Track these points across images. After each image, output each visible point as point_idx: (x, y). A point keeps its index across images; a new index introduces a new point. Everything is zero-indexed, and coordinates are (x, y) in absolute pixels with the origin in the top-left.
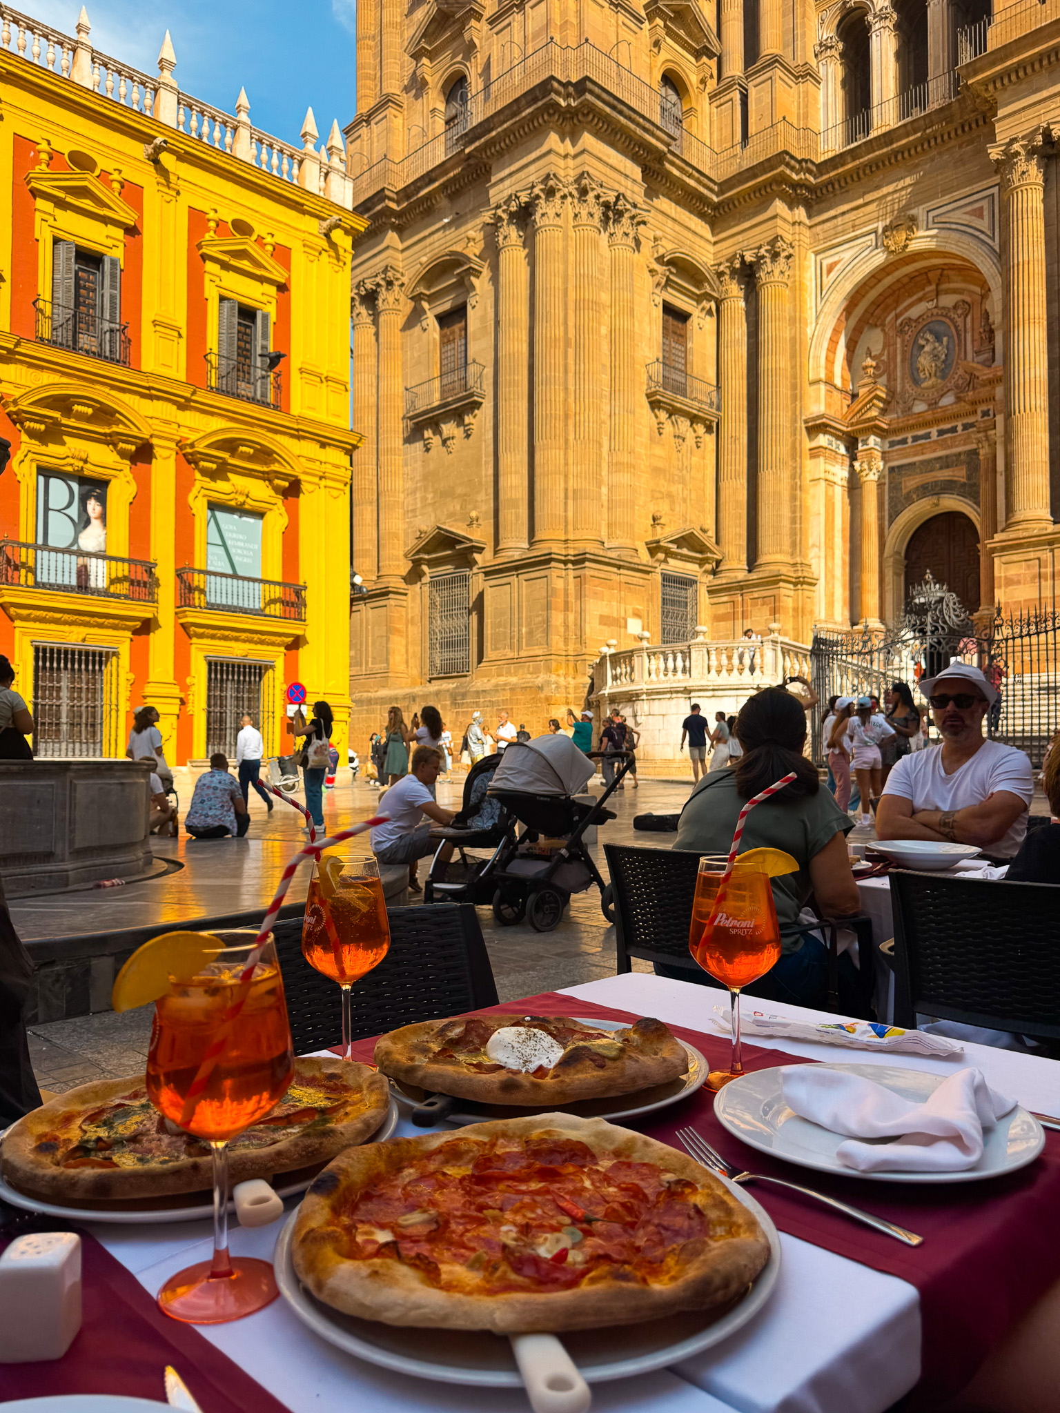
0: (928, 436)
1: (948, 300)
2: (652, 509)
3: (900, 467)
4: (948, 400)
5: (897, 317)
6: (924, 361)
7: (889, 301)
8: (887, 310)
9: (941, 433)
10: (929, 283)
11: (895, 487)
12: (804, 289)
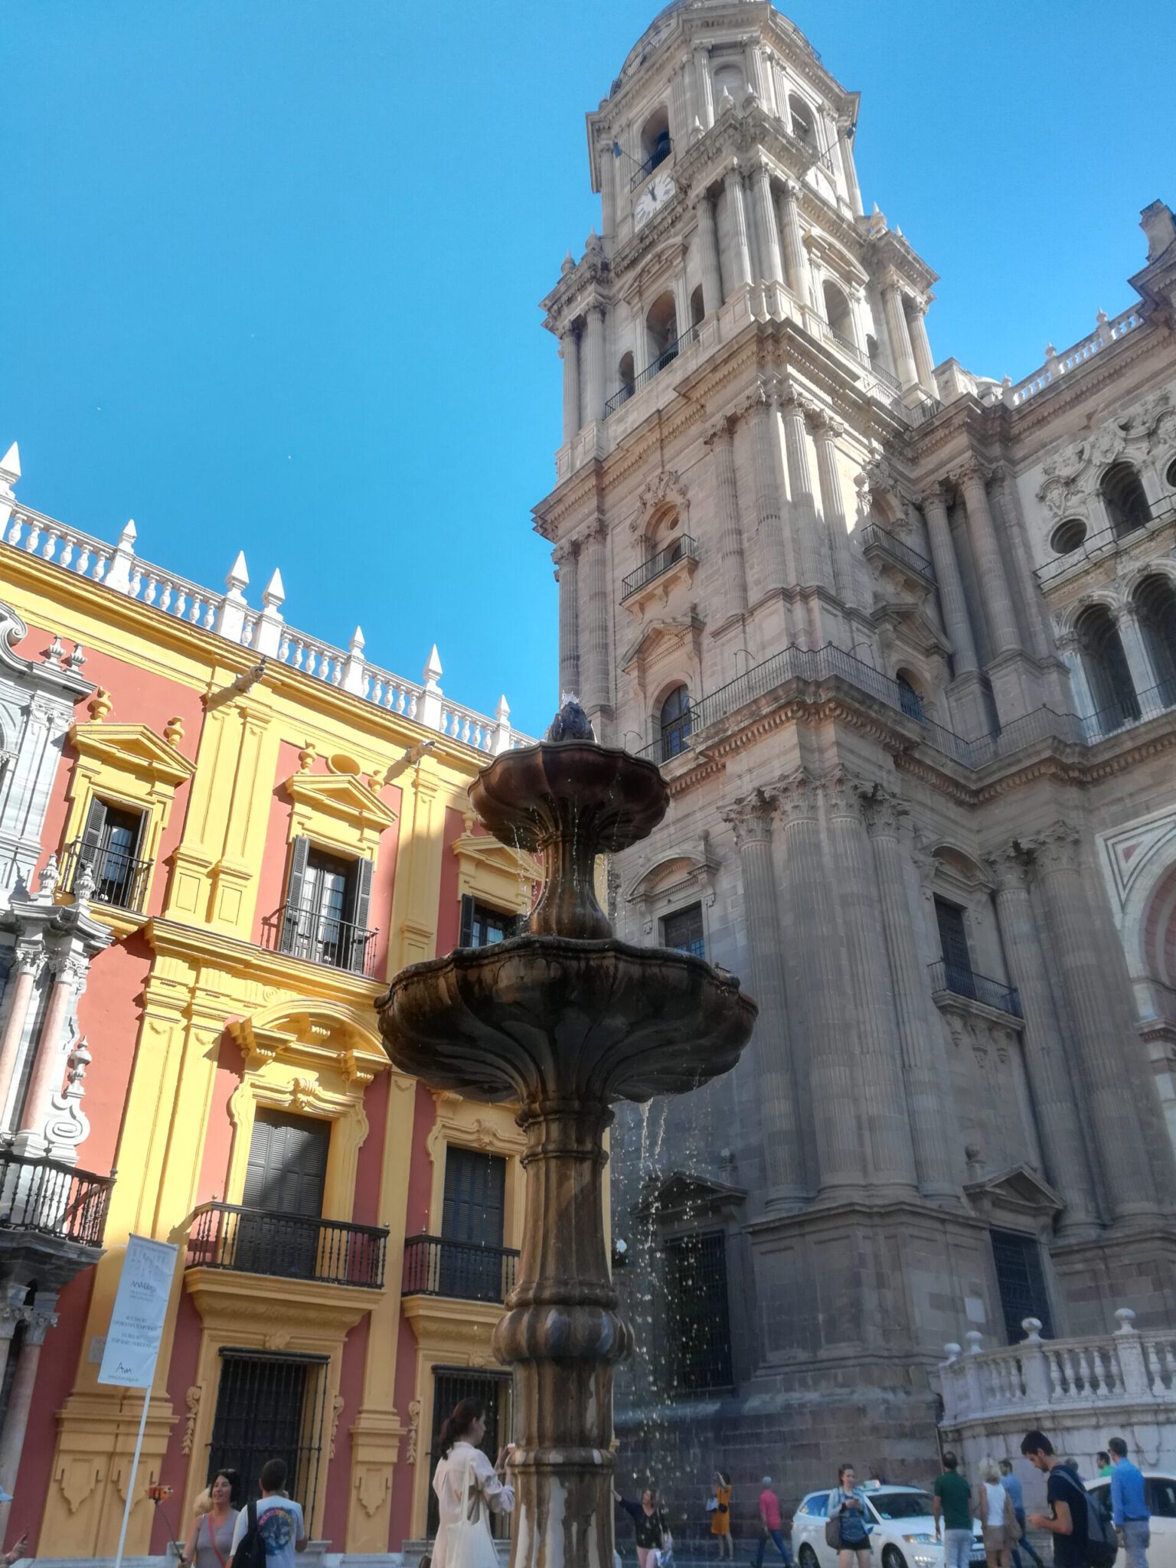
2: (963, 1141)
12: (1098, 875)
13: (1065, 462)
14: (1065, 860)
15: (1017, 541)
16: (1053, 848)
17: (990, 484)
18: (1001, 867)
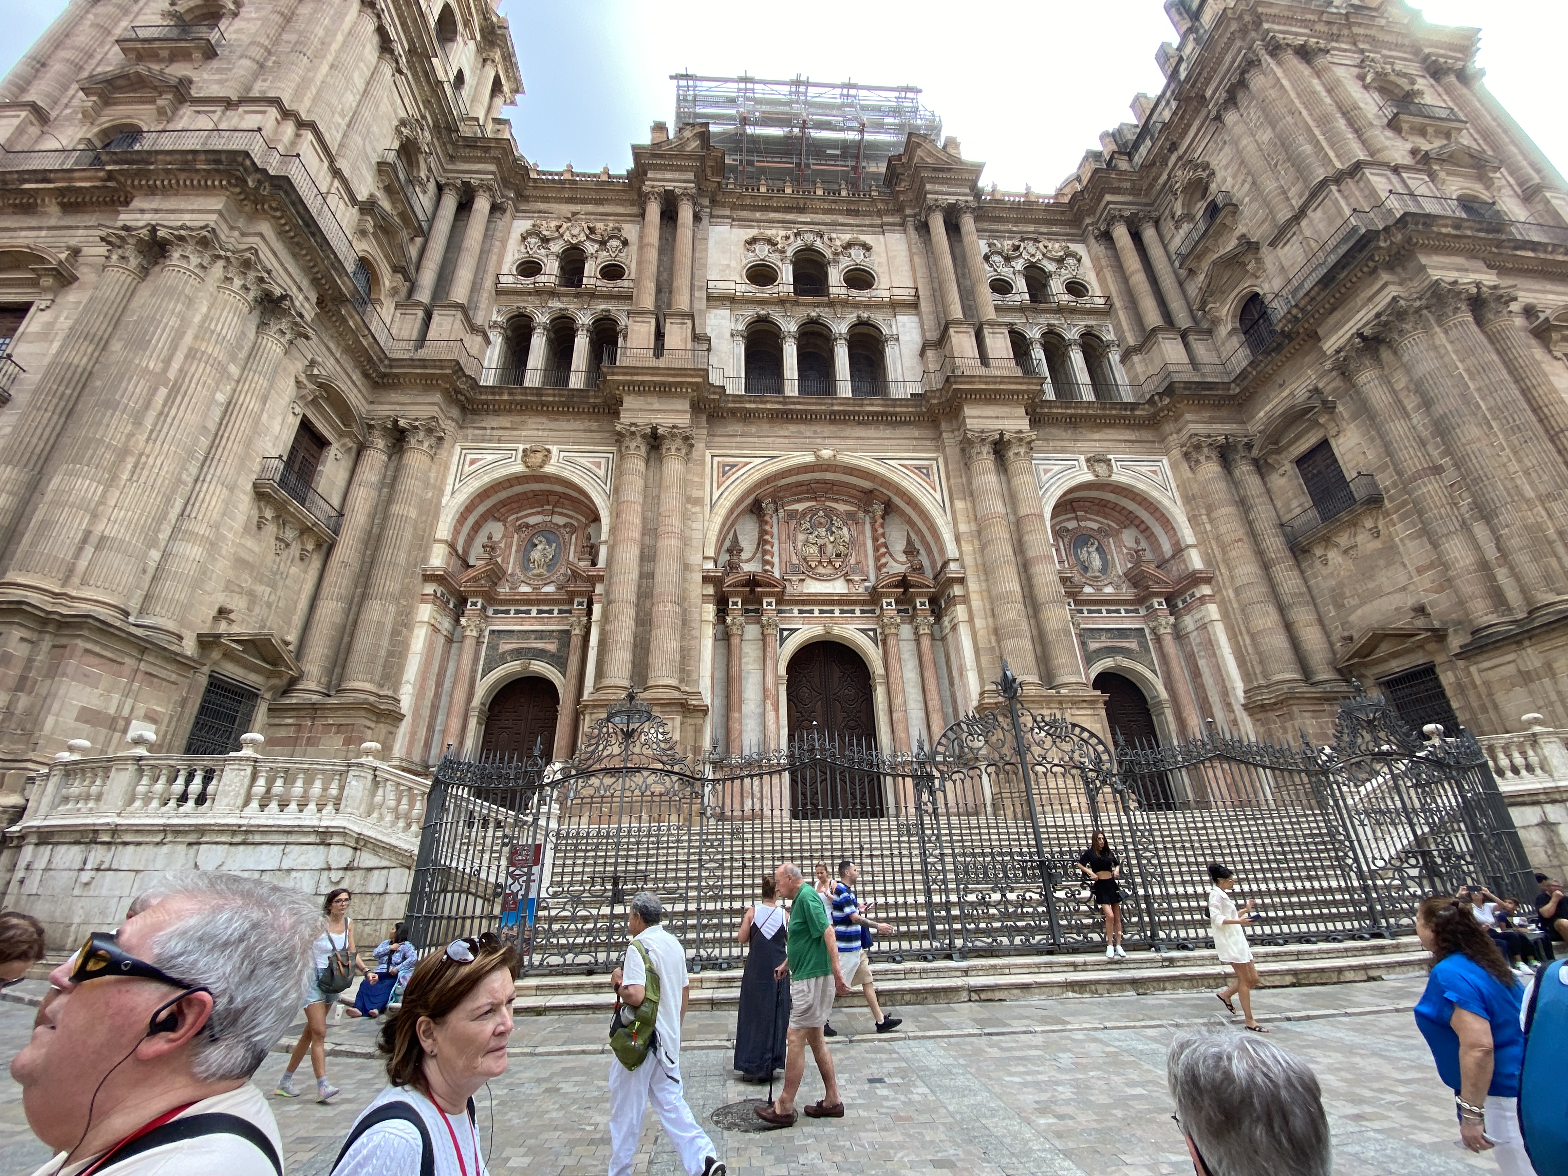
0: (528, 612)
1: (560, 520)
2: (221, 599)
3: (499, 631)
4: (550, 589)
5: (518, 519)
6: (536, 555)
7: (514, 505)
8: (512, 511)
9: (540, 612)
10: (548, 503)
11: (492, 647)
12: (447, 467)
13: (547, 227)
14: (426, 444)
15: (496, 250)
16: (422, 434)
17: (496, 209)
18: (377, 433)
